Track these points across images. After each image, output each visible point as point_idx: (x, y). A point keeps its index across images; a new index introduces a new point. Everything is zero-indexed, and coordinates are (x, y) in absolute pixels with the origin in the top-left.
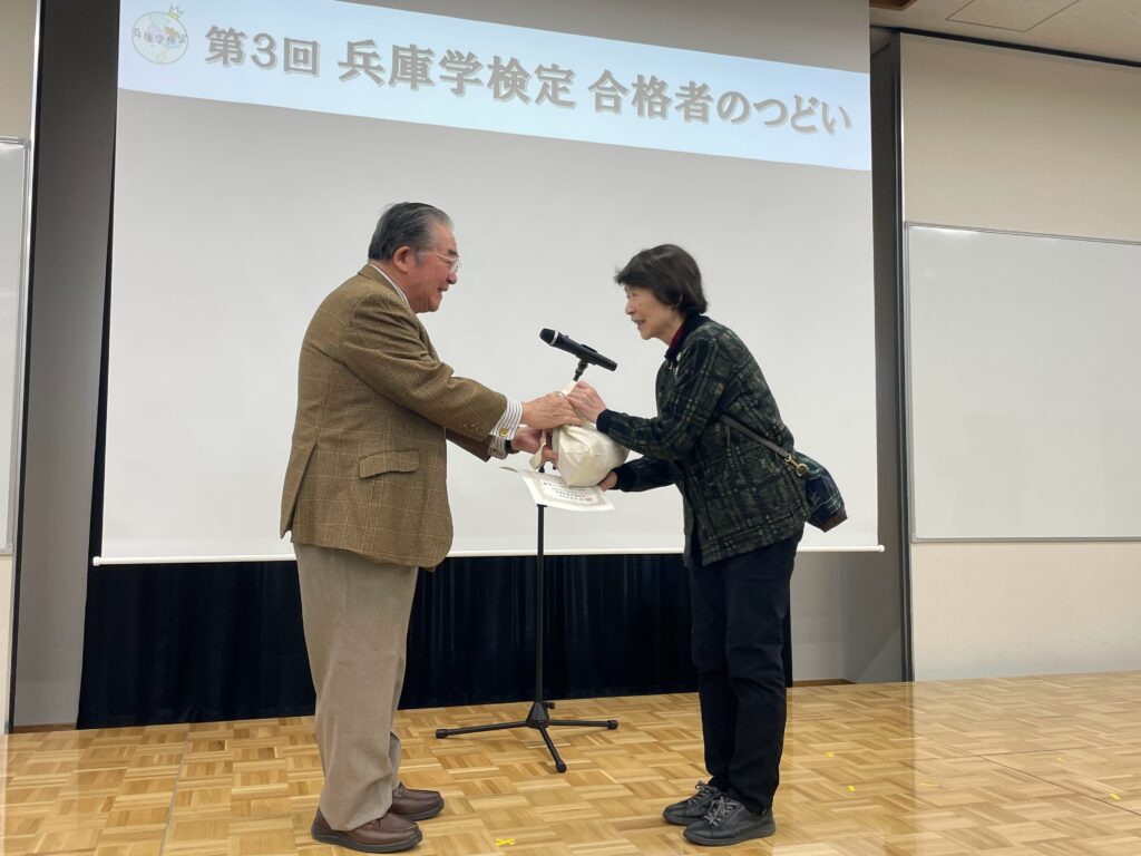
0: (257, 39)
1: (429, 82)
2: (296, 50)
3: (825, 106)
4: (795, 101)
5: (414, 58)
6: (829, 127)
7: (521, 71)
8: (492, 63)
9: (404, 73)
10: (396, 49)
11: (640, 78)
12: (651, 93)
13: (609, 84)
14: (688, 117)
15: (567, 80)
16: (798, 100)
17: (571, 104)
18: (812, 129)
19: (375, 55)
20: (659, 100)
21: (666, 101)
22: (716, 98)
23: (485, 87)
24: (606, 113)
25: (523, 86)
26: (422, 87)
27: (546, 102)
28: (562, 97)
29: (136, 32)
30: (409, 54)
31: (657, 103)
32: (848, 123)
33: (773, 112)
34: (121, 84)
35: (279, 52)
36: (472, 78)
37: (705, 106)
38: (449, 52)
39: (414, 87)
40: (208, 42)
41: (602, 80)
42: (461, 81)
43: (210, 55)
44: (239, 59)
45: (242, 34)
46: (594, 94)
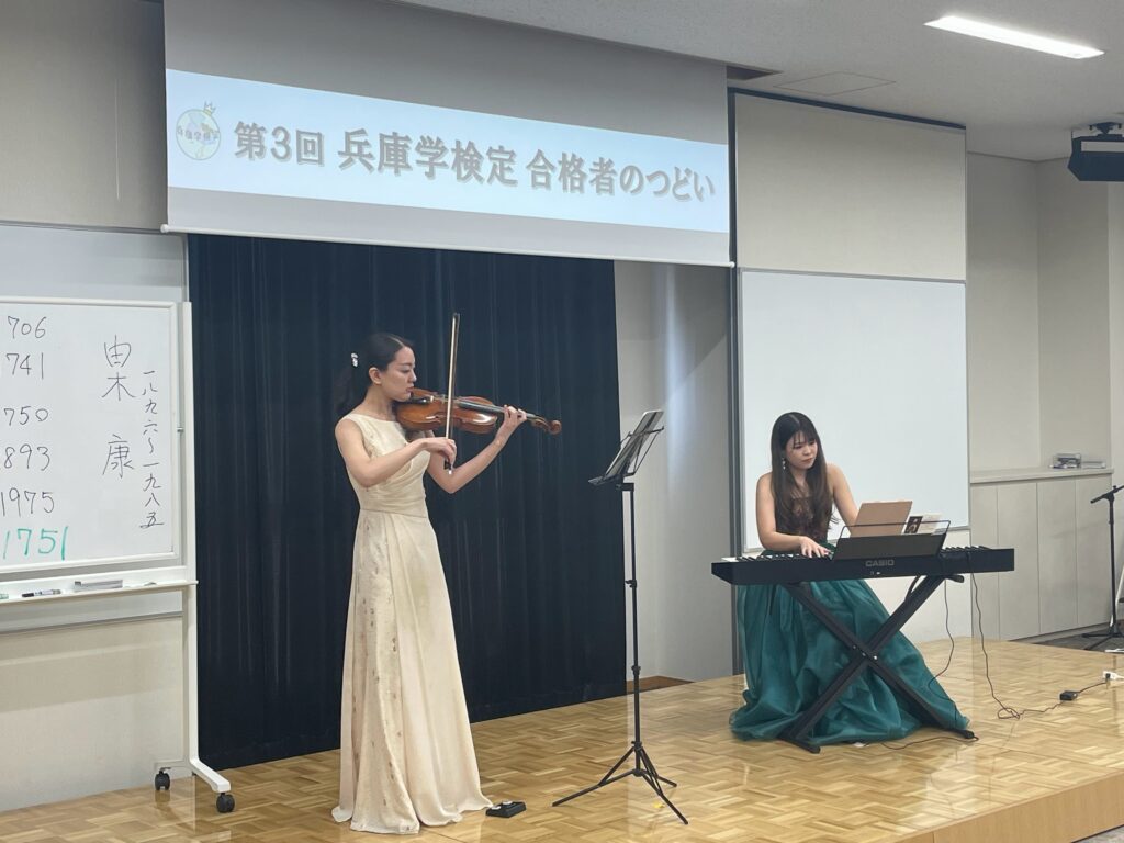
0: (275, 133)
1: (408, 167)
2: (306, 141)
3: (696, 175)
4: (674, 171)
5: (396, 144)
6: (699, 195)
7: (477, 154)
8: (455, 147)
9: (389, 160)
10: (382, 137)
11: (564, 155)
12: (572, 169)
13: (541, 163)
14: (599, 190)
15: (510, 160)
16: (677, 170)
17: (513, 183)
19: (366, 143)
20: (578, 176)
21: (583, 176)
22: (619, 173)
23: (450, 169)
24: (540, 190)
25: (478, 168)
26: (403, 172)
27: (496, 180)
28: (508, 176)
29: (179, 129)
30: (392, 142)
31: (577, 179)
32: (712, 191)
33: (660, 183)
35: (293, 144)
36: (441, 161)
37: (611, 179)
39: (397, 172)
40: (237, 137)
41: (536, 159)
42: (431, 164)
43: (238, 150)
44: (262, 153)
45: (263, 129)
46: (530, 173)
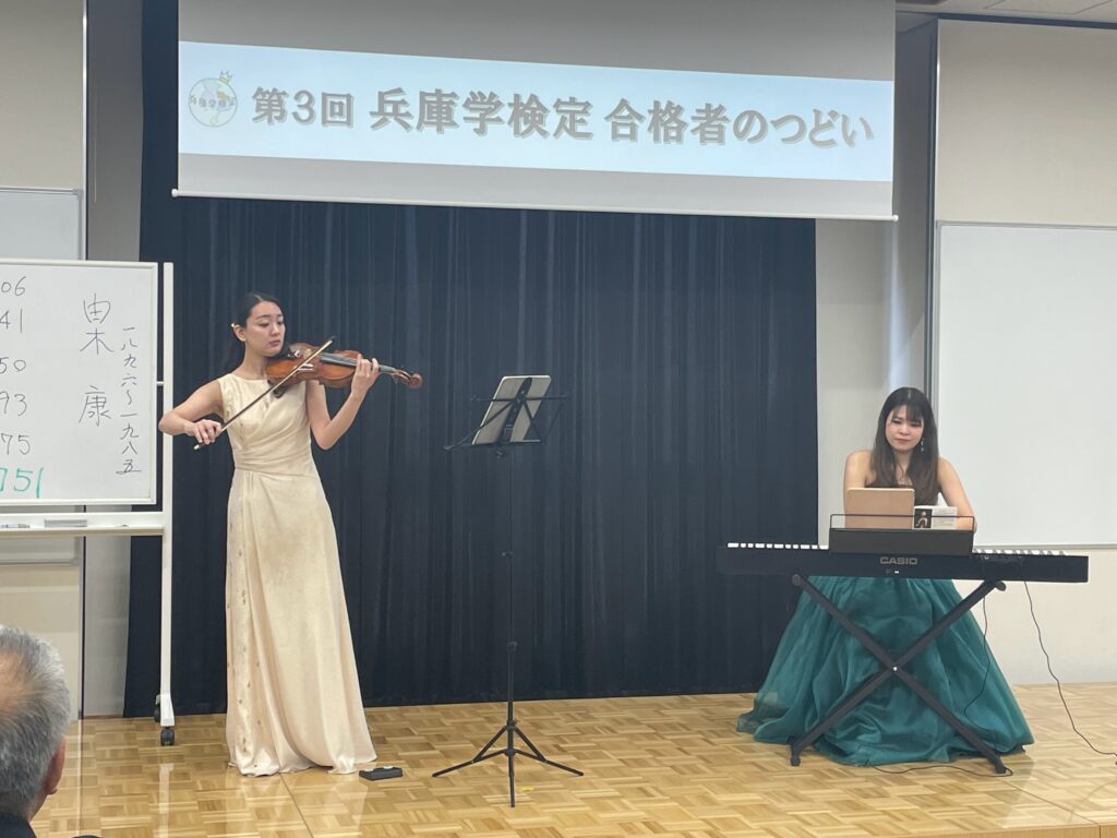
0: (297, 97)
1: (453, 124)
2: (333, 103)
3: (845, 118)
4: (813, 115)
5: (439, 102)
6: (849, 140)
7: (540, 106)
8: (512, 101)
9: (430, 117)
10: (423, 95)
11: (657, 104)
12: (666, 118)
13: (626, 113)
14: (703, 140)
15: (585, 112)
16: (818, 113)
17: (587, 135)
18: (831, 143)
19: (403, 102)
20: (675, 125)
21: (683, 125)
22: (733, 118)
23: (506, 125)
24: (622, 142)
25: (541, 122)
26: (447, 130)
27: (565, 134)
28: (580, 128)
30: (435, 99)
31: (673, 128)
32: (869, 133)
33: (792, 128)
35: (318, 107)
36: (494, 117)
37: (721, 127)
38: (472, 93)
39: (439, 130)
40: (255, 103)
41: (619, 108)
42: (483, 120)
43: (256, 115)
44: (281, 118)
45: (284, 93)
46: (610, 123)
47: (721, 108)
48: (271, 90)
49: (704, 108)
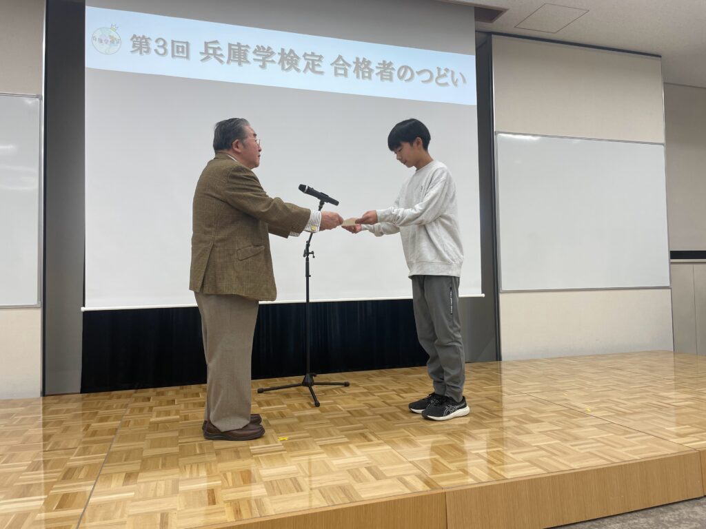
0: (157, 41)
1: (248, 62)
2: (178, 46)
3: (453, 72)
4: (437, 70)
5: (239, 49)
6: (455, 83)
7: (296, 56)
8: (280, 52)
9: (234, 57)
10: (230, 45)
11: (357, 59)
12: (363, 66)
13: (341, 62)
14: (382, 79)
15: (320, 60)
16: (439, 69)
17: (321, 73)
18: (446, 84)
19: (219, 48)
20: (367, 70)
21: (371, 71)
22: (397, 69)
23: (277, 64)
24: (340, 77)
25: (296, 64)
26: (244, 65)
27: (309, 71)
28: (317, 69)
29: (94, 38)
30: (237, 48)
31: (366, 72)
32: (464, 81)
33: (426, 76)
34: (87, 65)
35: (169, 47)
36: (270, 59)
37: (391, 73)
38: (257, 46)
39: (240, 64)
40: (131, 43)
41: (338, 60)
42: (264, 61)
43: (133, 50)
44: (148, 51)
45: (149, 38)
46: (333, 67)
47: (391, 63)
48: (141, 36)
49: (382, 62)
